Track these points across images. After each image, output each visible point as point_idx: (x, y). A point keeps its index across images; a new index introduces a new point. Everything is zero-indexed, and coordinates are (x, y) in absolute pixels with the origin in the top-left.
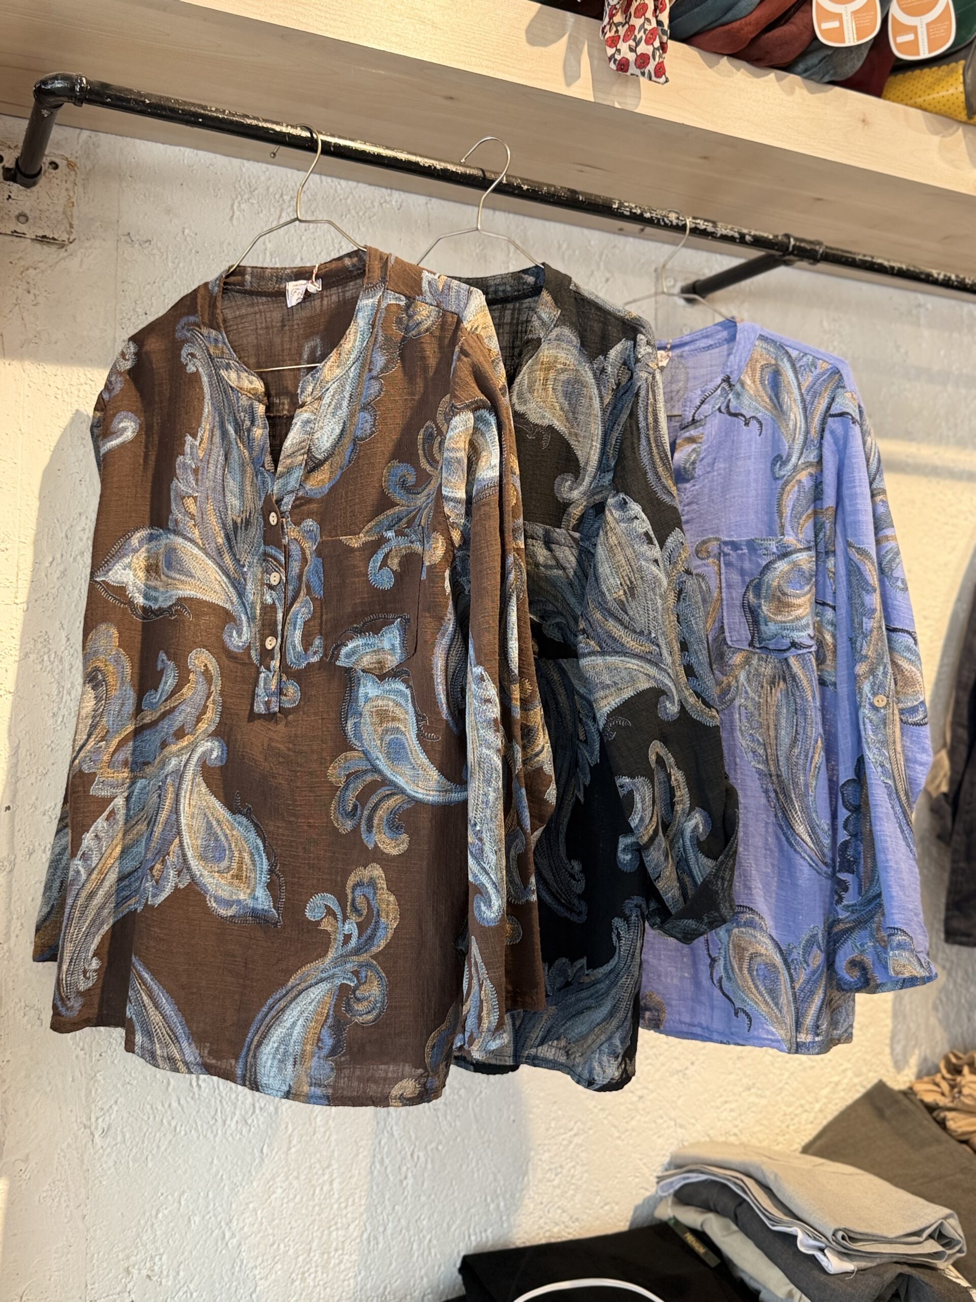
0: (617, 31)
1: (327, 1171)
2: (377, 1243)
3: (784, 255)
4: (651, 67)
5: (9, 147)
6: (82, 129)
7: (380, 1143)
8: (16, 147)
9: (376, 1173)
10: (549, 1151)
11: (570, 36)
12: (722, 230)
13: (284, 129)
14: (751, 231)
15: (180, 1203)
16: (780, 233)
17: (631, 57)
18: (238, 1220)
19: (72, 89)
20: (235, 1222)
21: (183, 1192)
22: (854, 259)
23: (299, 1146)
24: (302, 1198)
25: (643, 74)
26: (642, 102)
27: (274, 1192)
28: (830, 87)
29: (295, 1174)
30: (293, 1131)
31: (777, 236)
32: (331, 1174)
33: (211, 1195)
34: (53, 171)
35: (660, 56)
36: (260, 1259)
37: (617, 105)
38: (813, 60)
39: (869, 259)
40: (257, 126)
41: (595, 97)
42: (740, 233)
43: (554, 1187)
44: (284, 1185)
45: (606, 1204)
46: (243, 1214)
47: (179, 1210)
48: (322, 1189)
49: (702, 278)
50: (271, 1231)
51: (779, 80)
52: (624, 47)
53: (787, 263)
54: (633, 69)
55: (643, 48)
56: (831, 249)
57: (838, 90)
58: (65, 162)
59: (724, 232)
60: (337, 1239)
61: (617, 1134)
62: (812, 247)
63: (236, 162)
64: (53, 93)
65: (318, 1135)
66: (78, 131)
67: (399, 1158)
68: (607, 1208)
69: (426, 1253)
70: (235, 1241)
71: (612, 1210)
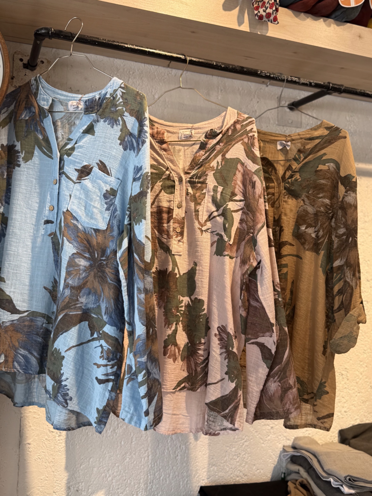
0: (258, 4)
1: (147, 452)
2: (166, 481)
3: (328, 90)
4: (272, 18)
5: (26, 56)
6: (53, 48)
7: (167, 441)
8: (28, 55)
9: (166, 454)
10: (235, 447)
11: (240, 7)
12: (302, 81)
13: (129, 46)
14: (313, 81)
15: (89, 462)
16: (326, 82)
17: (264, 14)
18: (112, 470)
19: (48, 33)
20: (110, 471)
21: (91, 458)
22: (357, 92)
23: (135, 442)
24: (137, 462)
25: (269, 21)
26: (269, 32)
27: (126, 459)
28: (345, 23)
29: (134, 453)
30: (133, 435)
31: (325, 83)
32: (148, 453)
33: (101, 460)
34: (42, 65)
35: (275, 14)
36: (120, 485)
37: (259, 33)
38: (338, 13)
39: (362, 91)
40: (118, 45)
41: (250, 30)
42: (310, 82)
43: (237, 462)
44: (130, 457)
45: (258, 470)
46: (113, 467)
47: (89, 465)
48: (144, 459)
49: (296, 100)
50: (124, 475)
51: (324, 21)
52: (261, 10)
53: (329, 94)
54: (265, 19)
55: (269, 10)
56: (347, 87)
57: (349, 24)
58: (46, 61)
59: (303, 82)
60: (150, 479)
61: (262, 442)
62: (339, 87)
63: (112, 59)
64: (41, 35)
65: (143, 438)
66: (51, 49)
67: (175, 448)
68: (258, 471)
69: (185, 486)
70: (110, 478)
71: (260, 472)
